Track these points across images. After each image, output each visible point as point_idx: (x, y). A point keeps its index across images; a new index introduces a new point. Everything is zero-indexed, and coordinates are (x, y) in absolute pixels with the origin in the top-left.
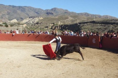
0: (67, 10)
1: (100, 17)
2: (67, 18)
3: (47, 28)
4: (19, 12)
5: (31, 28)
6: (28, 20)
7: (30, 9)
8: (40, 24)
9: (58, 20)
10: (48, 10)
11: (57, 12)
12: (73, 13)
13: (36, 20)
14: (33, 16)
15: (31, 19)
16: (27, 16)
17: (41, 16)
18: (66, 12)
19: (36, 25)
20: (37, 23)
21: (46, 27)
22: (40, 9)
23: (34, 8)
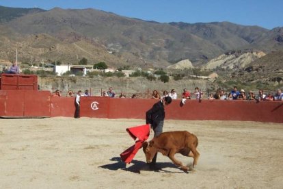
3: (277, 83)
4: (196, 38)
5: (230, 83)
6: (222, 62)
7: (228, 29)
8: (257, 70)
10: (279, 30)
13: (246, 59)
14: (236, 48)
17: (258, 49)
19: (246, 73)
20: (249, 69)
21: (274, 80)
23: (238, 27)
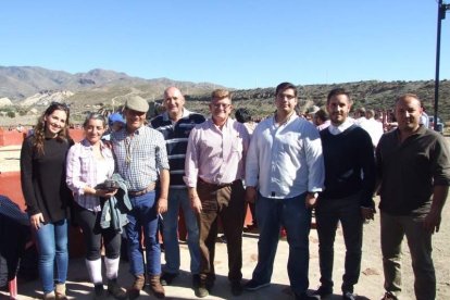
0: (123, 74)
1: (193, 86)
2: (129, 91)
6: (37, 99)
7: (40, 73)
9: (110, 95)
10: (81, 74)
11: (102, 79)
12: (137, 79)
13: (58, 97)
14: (48, 88)
15: (44, 95)
16: (34, 89)
18: (123, 78)
22: (62, 72)
23: (48, 71)
